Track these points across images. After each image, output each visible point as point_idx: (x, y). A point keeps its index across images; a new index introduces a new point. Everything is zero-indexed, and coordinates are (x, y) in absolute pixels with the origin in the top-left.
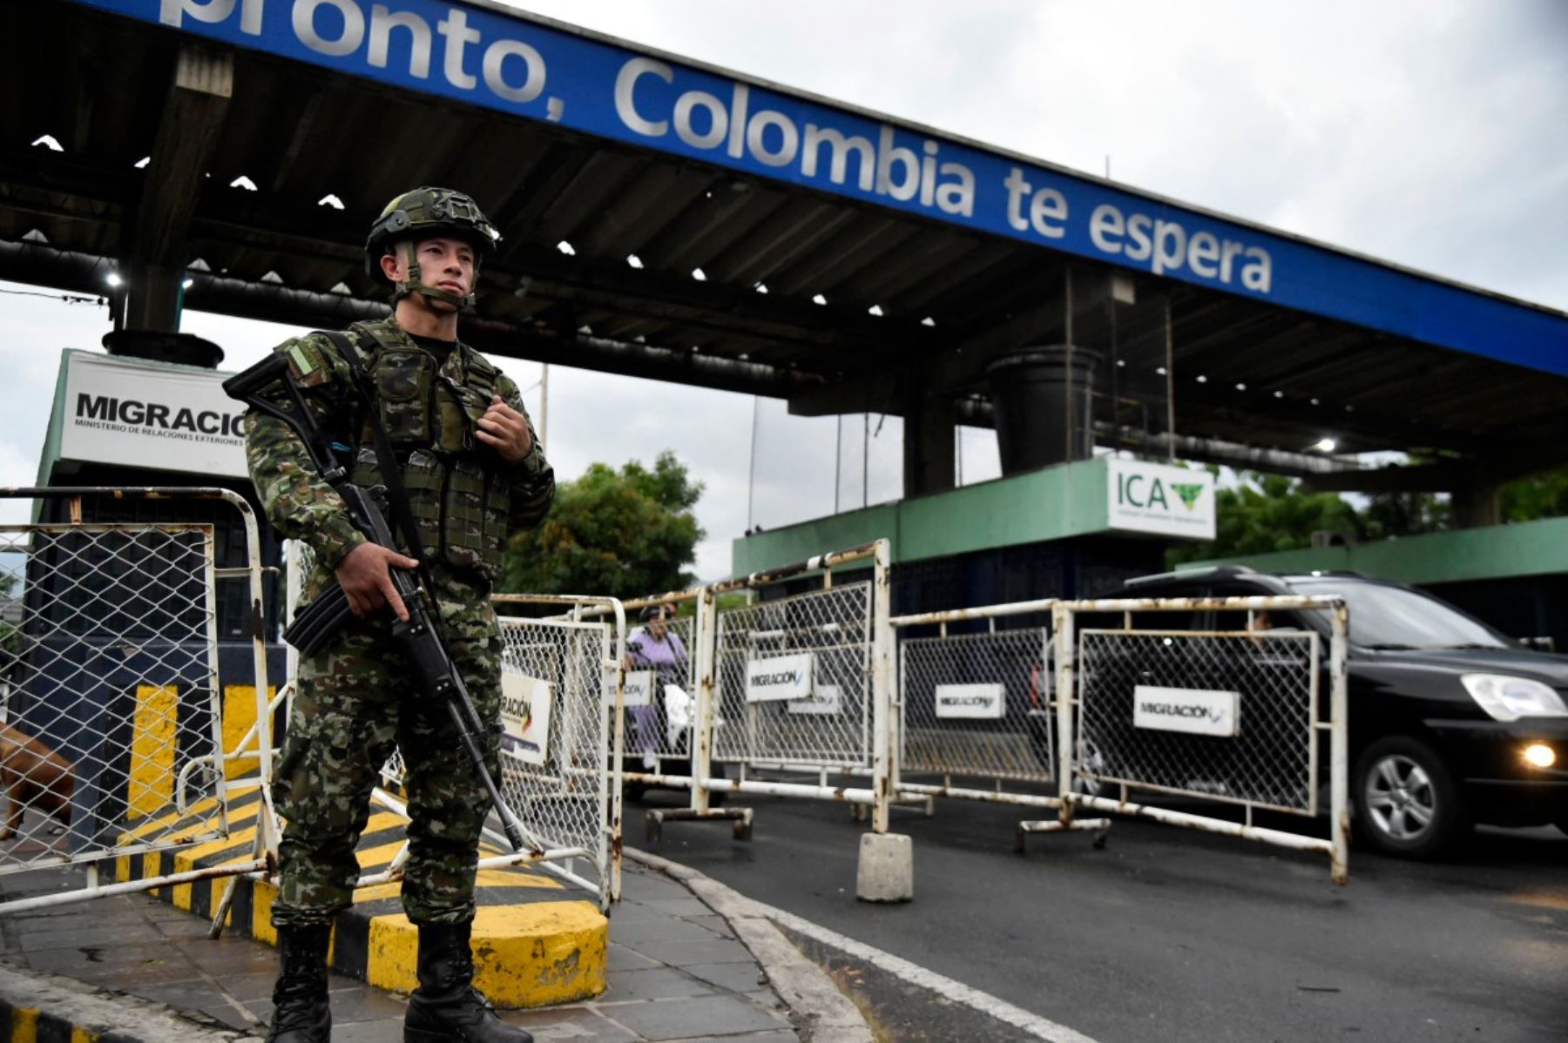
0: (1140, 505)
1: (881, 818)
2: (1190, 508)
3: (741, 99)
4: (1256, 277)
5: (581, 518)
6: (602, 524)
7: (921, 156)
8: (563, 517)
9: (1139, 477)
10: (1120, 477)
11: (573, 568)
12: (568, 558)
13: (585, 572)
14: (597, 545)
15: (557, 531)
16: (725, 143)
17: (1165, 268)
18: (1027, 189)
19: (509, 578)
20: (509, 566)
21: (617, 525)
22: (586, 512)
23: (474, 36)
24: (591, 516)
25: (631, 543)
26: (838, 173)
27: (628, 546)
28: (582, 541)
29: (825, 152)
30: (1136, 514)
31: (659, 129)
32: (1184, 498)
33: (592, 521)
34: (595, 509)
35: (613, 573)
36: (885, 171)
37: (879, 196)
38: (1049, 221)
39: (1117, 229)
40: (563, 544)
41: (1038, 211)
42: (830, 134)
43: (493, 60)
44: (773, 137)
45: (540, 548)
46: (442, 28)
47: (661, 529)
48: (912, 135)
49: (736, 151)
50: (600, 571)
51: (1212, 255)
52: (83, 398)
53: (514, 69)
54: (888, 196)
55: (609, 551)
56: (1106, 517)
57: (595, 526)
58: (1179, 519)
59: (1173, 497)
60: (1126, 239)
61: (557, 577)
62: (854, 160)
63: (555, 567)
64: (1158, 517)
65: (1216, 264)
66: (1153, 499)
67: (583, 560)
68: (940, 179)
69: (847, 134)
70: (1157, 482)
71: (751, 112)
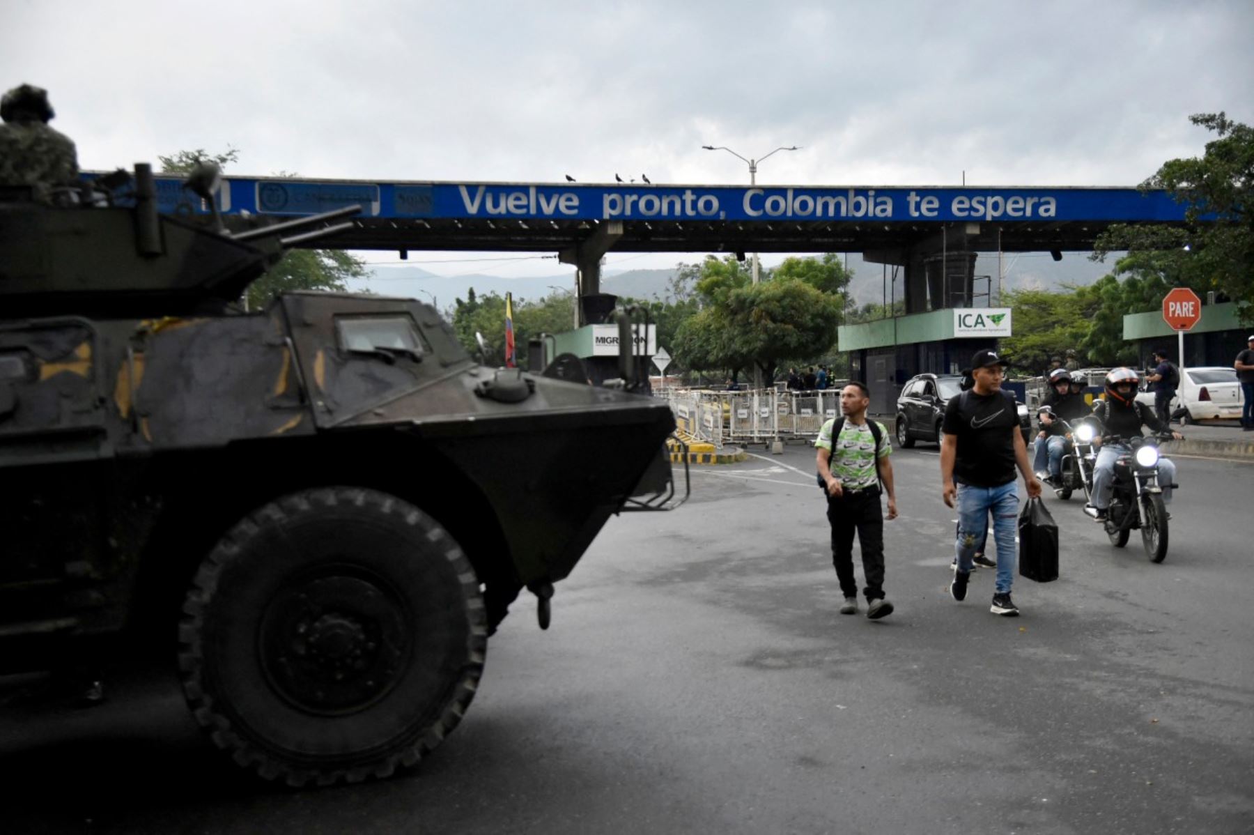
0: (970, 326)
1: (776, 439)
2: (997, 325)
3: (790, 195)
4: (1047, 210)
5: (772, 306)
6: (784, 308)
7: (867, 198)
8: (762, 307)
9: (971, 315)
10: (960, 316)
11: (769, 335)
12: (766, 330)
13: (776, 337)
14: (782, 321)
15: (759, 314)
16: (785, 212)
17: (993, 217)
18: (918, 199)
19: (736, 340)
20: (736, 333)
21: (793, 308)
22: (775, 302)
23: (694, 197)
24: (778, 304)
25: (801, 318)
26: (831, 212)
27: (800, 320)
28: (774, 320)
29: (826, 206)
30: (968, 331)
31: (759, 213)
32: (994, 321)
33: (778, 307)
34: (779, 300)
35: (791, 336)
36: (851, 206)
37: (849, 217)
38: (930, 210)
39: (966, 205)
40: (763, 322)
41: (924, 207)
42: (828, 199)
43: (701, 204)
44: (804, 205)
45: (751, 324)
46: (684, 197)
47: (819, 307)
48: (862, 191)
49: (790, 214)
50: (784, 336)
51: (1021, 205)
52: (597, 338)
53: (708, 205)
54: (854, 217)
55: (789, 323)
56: (953, 333)
57: (780, 310)
58: (991, 330)
59: (988, 322)
60: (972, 208)
61: (761, 340)
62: (838, 206)
63: (759, 335)
64: (981, 330)
65: (1024, 210)
66: (977, 323)
67: (774, 330)
68: (876, 205)
69: (834, 197)
70: (980, 316)
71: (794, 198)
